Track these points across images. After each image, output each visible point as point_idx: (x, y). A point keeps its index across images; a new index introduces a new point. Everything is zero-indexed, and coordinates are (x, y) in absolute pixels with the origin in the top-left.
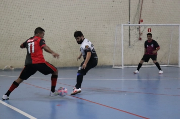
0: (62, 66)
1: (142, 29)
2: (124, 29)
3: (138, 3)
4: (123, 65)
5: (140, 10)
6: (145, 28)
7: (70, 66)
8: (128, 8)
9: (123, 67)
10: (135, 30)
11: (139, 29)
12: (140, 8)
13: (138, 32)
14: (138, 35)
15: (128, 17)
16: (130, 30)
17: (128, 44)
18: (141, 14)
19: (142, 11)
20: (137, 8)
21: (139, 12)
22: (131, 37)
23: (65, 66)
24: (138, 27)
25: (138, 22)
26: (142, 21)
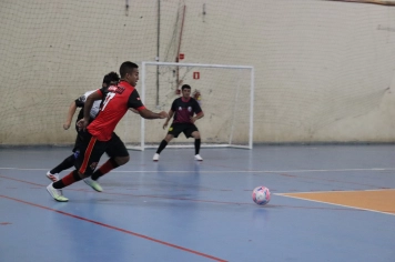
0: (17, 143)
1: (181, 73)
2: (147, 72)
3: (174, 21)
4: (143, 144)
5: (178, 35)
6: (188, 71)
7: (36, 143)
8: (156, 30)
9: (143, 147)
10: (167, 74)
11: (176, 71)
12: (179, 31)
13: (175, 78)
14: (175, 84)
15: (155, 48)
16: (158, 73)
17: (155, 101)
18: (180, 44)
19: (183, 37)
20: (172, 31)
21: (177, 39)
22: (160, 87)
23: (23, 143)
24: (174, 68)
25: (174, 59)
26: (182, 57)
